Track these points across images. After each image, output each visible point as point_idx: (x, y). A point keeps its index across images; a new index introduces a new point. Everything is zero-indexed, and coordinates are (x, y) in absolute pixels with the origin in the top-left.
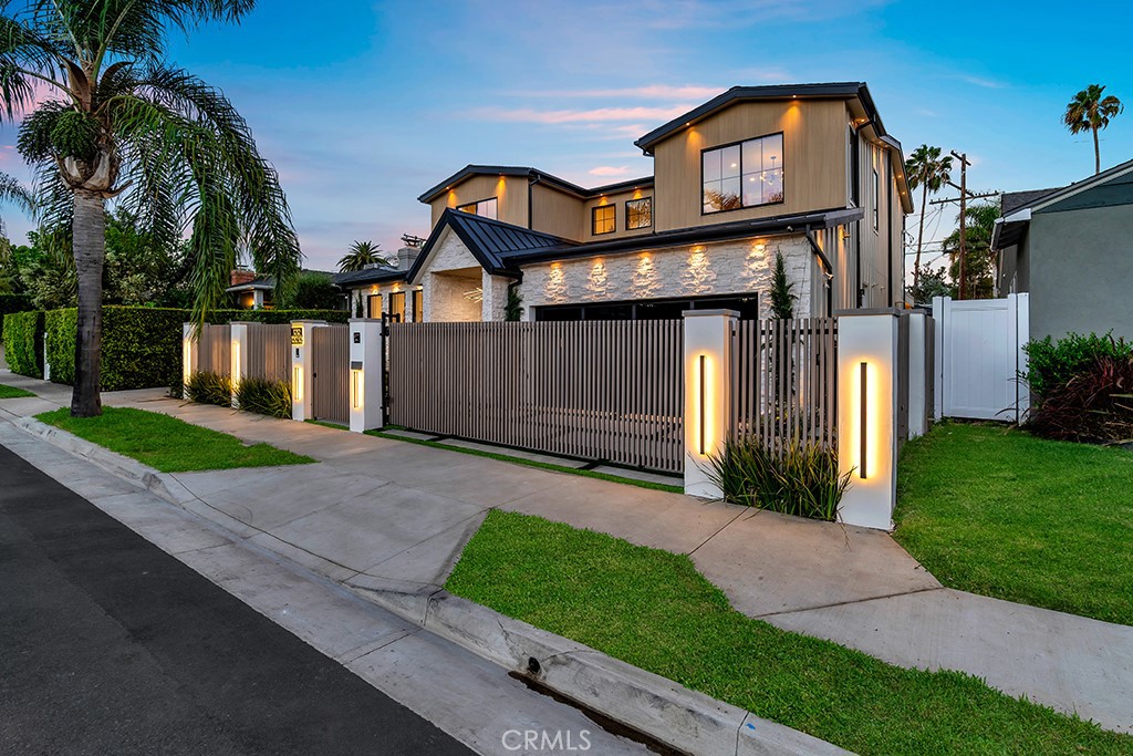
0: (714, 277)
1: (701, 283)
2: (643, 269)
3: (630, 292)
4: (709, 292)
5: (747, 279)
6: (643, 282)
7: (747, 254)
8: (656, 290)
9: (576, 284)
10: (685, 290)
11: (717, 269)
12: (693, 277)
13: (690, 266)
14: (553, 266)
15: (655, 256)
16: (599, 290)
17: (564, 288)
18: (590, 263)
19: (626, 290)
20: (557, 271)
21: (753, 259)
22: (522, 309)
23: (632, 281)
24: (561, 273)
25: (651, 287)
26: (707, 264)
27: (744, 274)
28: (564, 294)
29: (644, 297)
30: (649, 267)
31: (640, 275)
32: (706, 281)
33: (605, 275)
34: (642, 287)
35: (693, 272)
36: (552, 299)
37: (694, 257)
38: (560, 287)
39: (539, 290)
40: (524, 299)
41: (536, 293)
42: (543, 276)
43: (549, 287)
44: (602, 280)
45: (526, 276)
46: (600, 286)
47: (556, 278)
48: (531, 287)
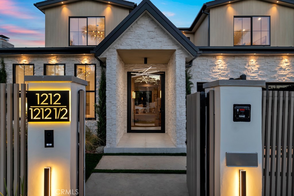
2: (284, 65)
3: (275, 78)
6: (282, 73)
8: (291, 78)
9: (235, 70)
16: (253, 75)
17: (227, 72)
18: (247, 58)
19: (272, 76)
22: (192, 84)
23: (276, 72)
24: (223, 62)
25: (288, 76)
30: (288, 64)
31: (281, 68)
33: (258, 66)
34: (283, 76)
38: (223, 71)
39: (205, 72)
40: (193, 77)
41: (203, 74)
42: (209, 63)
43: (214, 71)
44: (255, 69)
45: (194, 62)
46: (253, 73)
47: (220, 65)
48: (199, 70)
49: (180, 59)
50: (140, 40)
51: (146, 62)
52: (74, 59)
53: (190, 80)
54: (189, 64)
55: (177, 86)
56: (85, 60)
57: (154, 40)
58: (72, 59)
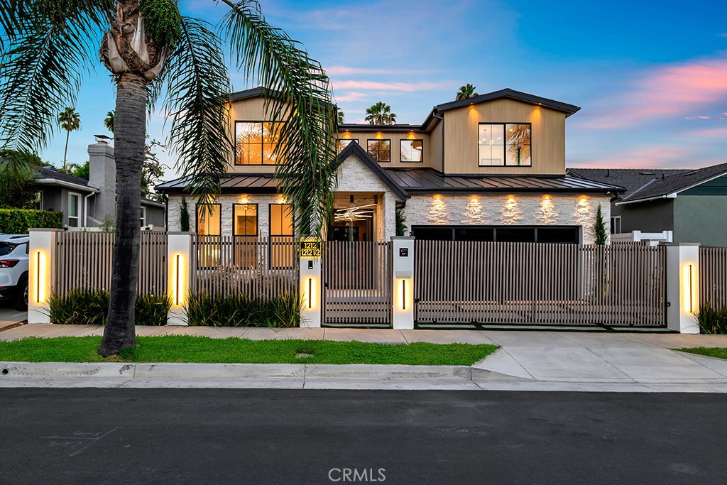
0: (557, 215)
1: (549, 218)
2: (509, 206)
3: (499, 220)
4: (553, 224)
5: (576, 218)
6: (508, 214)
7: (576, 203)
8: (518, 220)
9: (455, 211)
10: (538, 221)
11: (558, 210)
12: (543, 214)
13: (541, 207)
14: (435, 197)
15: (518, 198)
16: (475, 217)
17: (445, 214)
18: (469, 198)
19: (497, 218)
20: (439, 201)
21: (580, 207)
22: (405, 227)
23: (501, 213)
24: (441, 203)
25: (514, 218)
26: (553, 207)
27: (575, 215)
28: (445, 218)
29: (510, 224)
30: (514, 205)
31: (507, 210)
32: (552, 216)
33: (480, 207)
34: (508, 218)
35: (544, 211)
36: (433, 221)
37: (545, 201)
38: (441, 213)
39: (421, 214)
40: (407, 219)
41: (418, 215)
42: (425, 203)
43: (430, 212)
44: (477, 210)
45: (409, 202)
46: (475, 214)
47: (438, 206)
48: (414, 211)
49: (390, 202)
50: (346, 182)
51: (352, 201)
52: (269, 198)
53: (403, 223)
54: (401, 205)
55: (386, 231)
56: (281, 200)
57: (361, 182)
58: (266, 198)
